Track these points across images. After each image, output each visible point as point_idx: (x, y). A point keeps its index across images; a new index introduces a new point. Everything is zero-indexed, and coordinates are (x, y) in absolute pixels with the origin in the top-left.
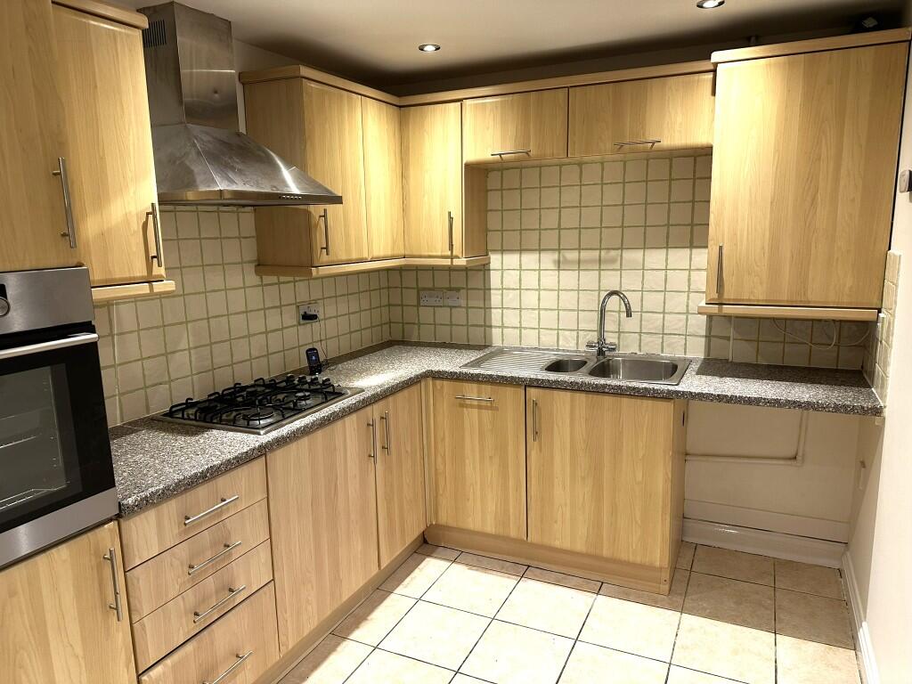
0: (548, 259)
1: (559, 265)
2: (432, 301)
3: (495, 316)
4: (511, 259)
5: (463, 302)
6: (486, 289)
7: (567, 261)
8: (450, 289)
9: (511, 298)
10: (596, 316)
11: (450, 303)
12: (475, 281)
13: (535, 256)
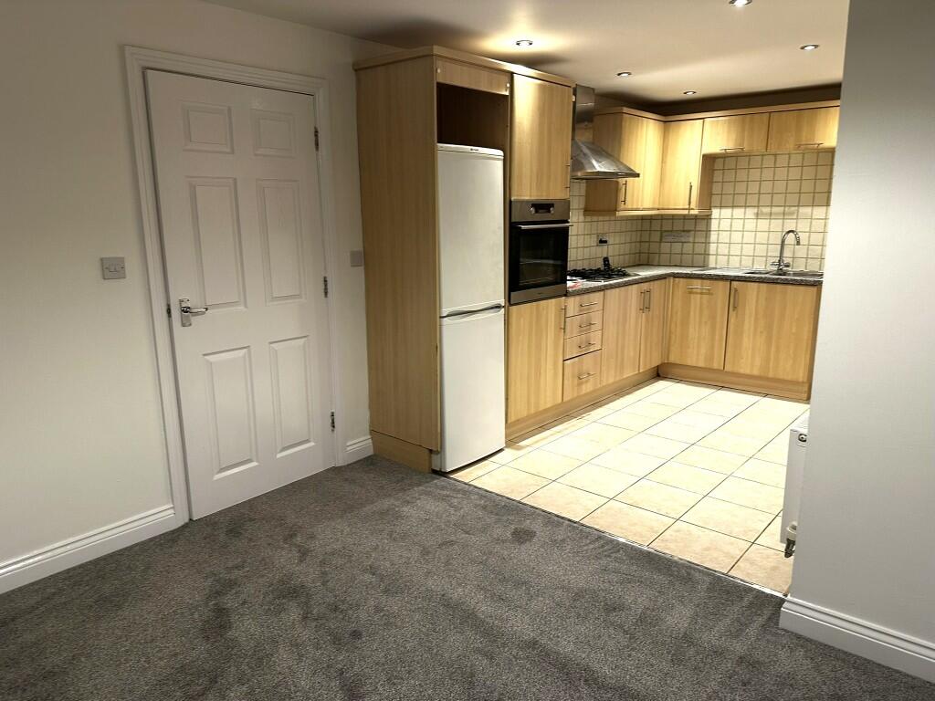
0: (751, 212)
1: (757, 216)
2: (670, 239)
3: (713, 248)
4: (726, 212)
5: (691, 240)
6: (708, 231)
7: (763, 214)
8: (684, 231)
9: (724, 237)
10: (779, 247)
11: (683, 240)
12: (701, 226)
13: (742, 210)
